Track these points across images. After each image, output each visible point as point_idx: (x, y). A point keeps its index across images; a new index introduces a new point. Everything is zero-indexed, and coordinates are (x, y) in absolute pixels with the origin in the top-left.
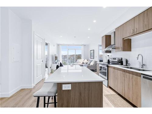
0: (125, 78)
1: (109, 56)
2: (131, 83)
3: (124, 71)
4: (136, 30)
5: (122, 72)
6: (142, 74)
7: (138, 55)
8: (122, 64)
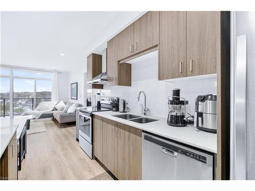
0: (119, 140)
1: (99, 94)
2: (127, 150)
3: (117, 125)
4: (137, 46)
5: (113, 127)
6: (143, 131)
7: (138, 94)
8: (117, 110)
